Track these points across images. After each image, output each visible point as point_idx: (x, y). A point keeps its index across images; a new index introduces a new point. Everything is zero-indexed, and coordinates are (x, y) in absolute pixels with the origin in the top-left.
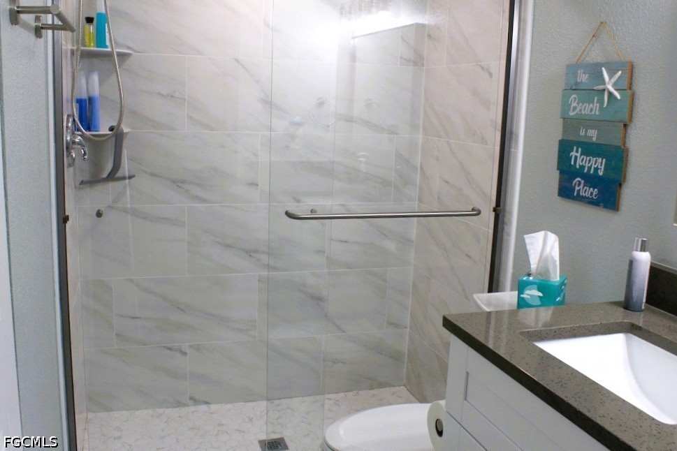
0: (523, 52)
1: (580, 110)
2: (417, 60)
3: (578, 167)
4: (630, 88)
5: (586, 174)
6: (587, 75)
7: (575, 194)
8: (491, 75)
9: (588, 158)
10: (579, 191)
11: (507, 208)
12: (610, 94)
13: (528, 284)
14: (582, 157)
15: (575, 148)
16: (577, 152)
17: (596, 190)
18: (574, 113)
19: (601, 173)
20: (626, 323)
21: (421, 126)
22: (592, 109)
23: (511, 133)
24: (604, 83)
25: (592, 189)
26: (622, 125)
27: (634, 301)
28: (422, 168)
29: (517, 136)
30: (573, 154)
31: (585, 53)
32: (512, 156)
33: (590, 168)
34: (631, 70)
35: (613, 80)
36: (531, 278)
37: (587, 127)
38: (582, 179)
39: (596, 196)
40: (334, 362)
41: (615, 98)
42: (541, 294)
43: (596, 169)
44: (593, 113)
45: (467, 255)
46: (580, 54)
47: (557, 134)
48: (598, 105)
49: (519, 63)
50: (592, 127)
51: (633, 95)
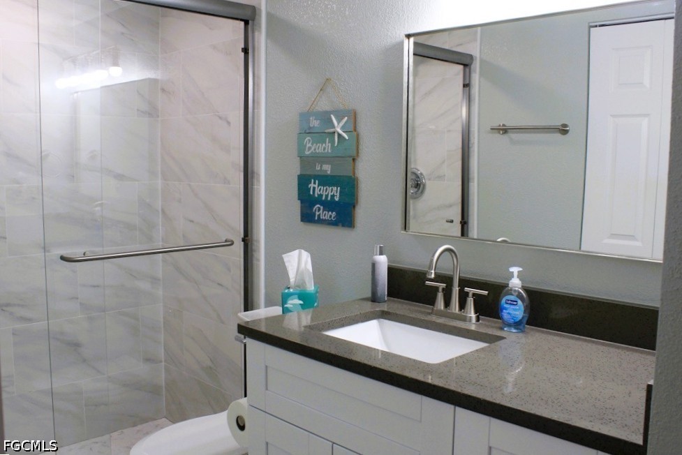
0: (259, 103)
1: (315, 149)
2: (152, 112)
3: (316, 196)
4: (355, 130)
5: (324, 201)
6: (318, 121)
7: (316, 218)
8: (229, 123)
9: (325, 188)
10: (319, 215)
11: (255, 238)
12: (339, 135)
13: (290, 295)
14: (320, 187)
15: (313, 180)
16: (315, 183)
17: (334, 213)
18: (310, 152)
19: (337, 199)
20: (377, 311)
21: (160, 172)
22: (325, 148)
23: (253, 172)
24: (333, 126)
25: (330, 213)
26: (351, 158)
27: (379, 295)
28: (163, 211)
29: (259, 175)
30: (312, 185)
31: (315, 103)
32: (255, 192)
33: (327, 196)
34: (354, 116)
35: (341, 124)
36: (291, 290)
37: (322, 163)
38: (321, 205)
39: (334, 217)
40: (96, 406)
41: (344, 137)
42: (301, 302)
43: (333, 196)
44: (326, 151)
45: (219, 284)
46: (310, 104)
47: (295, 170)
48: (330, 144)
49: (256, 113)
50: (327, 163)
51: (358, 135)
